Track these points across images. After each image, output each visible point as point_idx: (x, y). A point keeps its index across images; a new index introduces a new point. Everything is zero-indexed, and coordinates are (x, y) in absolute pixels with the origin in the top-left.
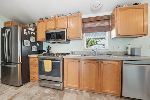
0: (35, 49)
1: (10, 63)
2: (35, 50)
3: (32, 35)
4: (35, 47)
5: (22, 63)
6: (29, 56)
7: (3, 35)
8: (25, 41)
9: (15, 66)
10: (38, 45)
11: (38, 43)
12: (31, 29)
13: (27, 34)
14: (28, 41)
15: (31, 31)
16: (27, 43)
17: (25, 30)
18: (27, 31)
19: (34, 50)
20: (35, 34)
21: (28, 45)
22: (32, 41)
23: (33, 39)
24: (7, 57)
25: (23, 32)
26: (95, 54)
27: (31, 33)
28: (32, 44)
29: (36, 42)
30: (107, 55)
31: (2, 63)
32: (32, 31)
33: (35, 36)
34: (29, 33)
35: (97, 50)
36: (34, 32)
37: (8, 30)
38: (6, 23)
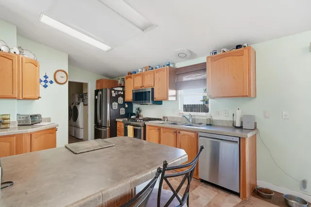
0: (123, 111)
1: (101, 126)
2: (123, 113)
3: (120, 95)
4: (123, 109)
5: (110, 128)
6: (117, 120)
7: (96, 97)
9: (105, 130)
10: (127, 106)
11: (126, 104)
12: (119, 89)
14: (116, 103)
15: (118, 91)
16: (115, 105)
17: (113, 92)
18: (115, 92)
20: (123, 93)
21: (116, 107)
23: (120, 100)
24: (99, 121)
25: (111, 94)
26: (188, 122)
27: (119, 93)
28: (120, 106)
29: (125, 102)
30: (207, 125)
31: (95, 126)
32: (120, 91)
33: (123, 96)
34: (117, 94)
35: (192, 116)
36: (121, 91)
37: (100, 93)
38: (98, 82)
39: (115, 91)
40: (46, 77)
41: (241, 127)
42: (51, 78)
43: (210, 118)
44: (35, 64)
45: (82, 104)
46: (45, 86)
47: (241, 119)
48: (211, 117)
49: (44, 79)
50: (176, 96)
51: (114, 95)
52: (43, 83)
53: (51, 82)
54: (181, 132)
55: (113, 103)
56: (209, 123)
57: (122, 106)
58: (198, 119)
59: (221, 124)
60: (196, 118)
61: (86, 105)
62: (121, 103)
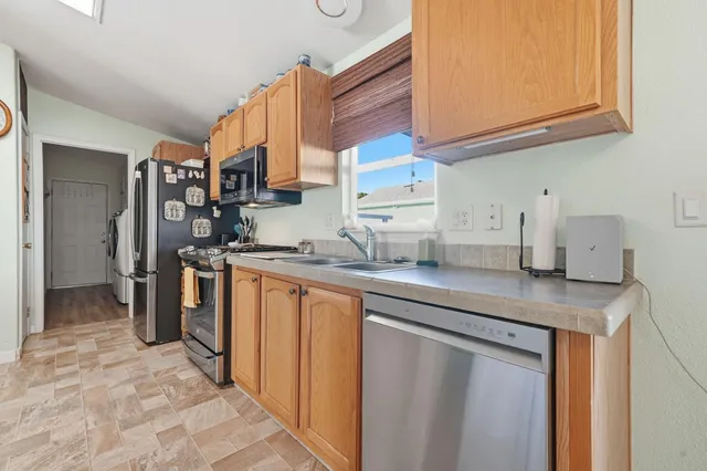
0: (203, 227)
2: (205, 233)
3: (194, 182)
4: (206, 222)
8: (168, 204)
10: (217, 214)
11: (215, 208)
12: (192, 163)
13: (175, 182)
14: (180, 204)
15: (187, 169)
16: (175, 210)
17: (167, 169)
18: (175, 172)
19: (199, 233)
20: (203, 176)
21: (177, 216)
22: (193, 201)
23: (197, 194)
25: (161, 176)
27: (190, 175)
28: (192, 212)
29: (209, 203)
32: (194, 169)
33: (205, 184)
34: (182, 177)
35: (373, 235)
36: (199, 170)
37: (137, 174)
38: (155, 150)
39: (176, 168)
41: (557, 274)
43: (434, 237)
47: (557, 234)
48: (439, 233)
50: (335, 170)
51: (171, 178)
54: (311, 290)
55: (167, 203)
56: (426, 258)
57: (205, 210)
58: (396, 245)
59: (475, 263)
60: (391, 239)
62: (195, 204)
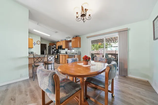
0: (56, 52)
10: (57, 50)
15: (54, 46)
16: (53, 50)
23: (55, 49)
25: (52, 47)
28: (55, 50)
33: (56, 48)
37: (49, 47)
38: (49, 44)
39: (53, 46)
40: (35, 43)
42: (36, 43)
44: (32, 40)
45: (45, 50)
46: (35, 45)
49: (34, 43)
51: (53, 47)
52: (34, 44)
53: (36, 44)
57: (56, 50)
61: (46, 50)
